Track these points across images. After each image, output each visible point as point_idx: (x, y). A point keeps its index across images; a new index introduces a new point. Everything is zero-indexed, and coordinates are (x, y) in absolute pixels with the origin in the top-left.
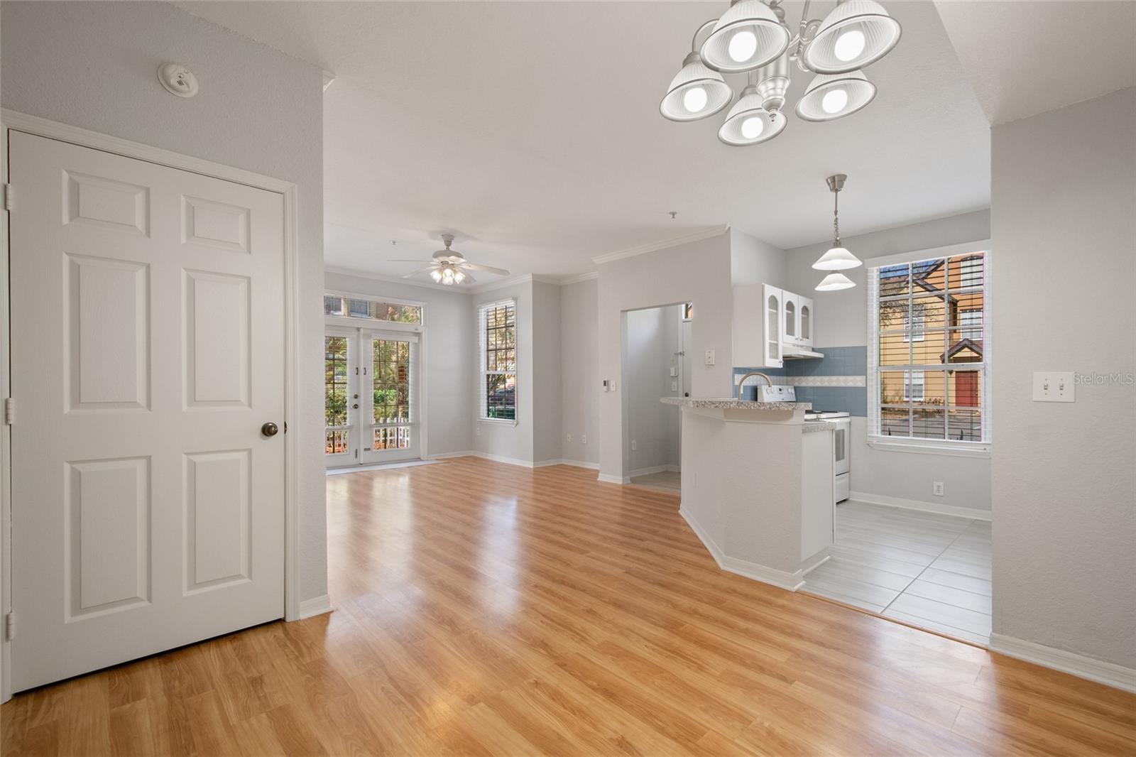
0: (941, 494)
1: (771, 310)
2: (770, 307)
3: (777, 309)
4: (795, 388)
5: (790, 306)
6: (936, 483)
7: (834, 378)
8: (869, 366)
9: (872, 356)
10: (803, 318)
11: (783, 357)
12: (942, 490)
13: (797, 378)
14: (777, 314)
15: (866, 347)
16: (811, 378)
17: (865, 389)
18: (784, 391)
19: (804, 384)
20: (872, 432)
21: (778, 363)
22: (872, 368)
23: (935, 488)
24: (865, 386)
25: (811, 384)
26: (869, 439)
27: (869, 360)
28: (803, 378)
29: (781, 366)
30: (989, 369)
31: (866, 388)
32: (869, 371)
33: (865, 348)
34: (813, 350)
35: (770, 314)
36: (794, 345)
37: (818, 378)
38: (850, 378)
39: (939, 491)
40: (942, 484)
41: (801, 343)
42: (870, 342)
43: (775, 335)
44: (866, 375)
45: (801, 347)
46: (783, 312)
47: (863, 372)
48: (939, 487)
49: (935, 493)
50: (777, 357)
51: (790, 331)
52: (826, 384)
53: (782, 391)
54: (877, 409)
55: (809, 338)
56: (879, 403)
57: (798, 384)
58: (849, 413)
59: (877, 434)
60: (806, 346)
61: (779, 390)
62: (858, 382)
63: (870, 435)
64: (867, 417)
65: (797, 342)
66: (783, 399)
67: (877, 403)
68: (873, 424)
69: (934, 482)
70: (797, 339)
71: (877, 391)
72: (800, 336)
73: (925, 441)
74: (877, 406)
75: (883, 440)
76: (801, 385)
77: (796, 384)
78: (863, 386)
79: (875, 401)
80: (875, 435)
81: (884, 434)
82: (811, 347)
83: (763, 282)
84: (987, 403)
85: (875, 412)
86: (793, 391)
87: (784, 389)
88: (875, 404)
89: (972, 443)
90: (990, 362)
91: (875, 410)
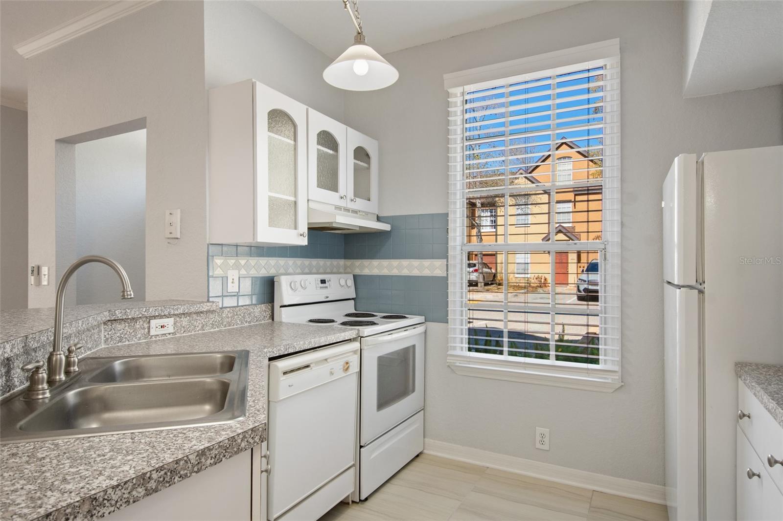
0: (546, 447)
1: (274, 136)
3: (293, 138)
4: (356, 277)
5: (327, 139)
6: (539, 430)
7: (405, 262)
8: (451, 243)
9: (455, 230)
10: (357, 166)
12: (547, 440)
13: (358, 262)
15: (448, 214)
16: (375, 262)
17: (446, 279)
18: (332, 284)
19: (366, 272)
20: (454, 348)
21: (294, 237)
22: (455, 248)
23: (538, 438)
24: (445, 275)
25: (376, 272)
26: (450, 360)
27: (450, 234)
28: (366, 262)
29: (304, 242)
30: (613, 250)
31: (446, 278)
32: (451, 253)
33: (445, 216)
34: (379, 219)
35: (273, 143)
36: (338, 208)
37: (385, 262)
38: (427, 263)
39: (542, 442)
40: (546, 431)
42: (452, 207)
43: (287, 184)
44: (447, 258)
46: (308, 148)
47: (443, 253)
48: (543, 436)
49: (538, 446)
50: (294, 226)
51: (327, 183)
52: (395, 272)
53: (327, 282)
54: (462, 311)
55: (369, 200)
56: (464, 302)
57: (360, 272)
58: (424, 317)
59: (462, 350)
60: (363, 212)
61: (320, 282)
62: (436, 269)
63: (449, 353)
64: (448, 323)
65: (342, 203)
66: (327, 297)
67: (462, 302)
68: (456, 336)
69: (537, 428)
70: (341, 198)
71: (462, 284)
72: (351, 194)
73: (524, 363)
74: (462, 307)
75: (468, 360)
76: (363, 274)
77: (357, 272)
78: (443, 276)
79: (458, 299)
80: (458, 352)
81: (470, 350)
82: (375, 214)
83: (254, 80)
84: (609, 305)
85: (458, 317)
86: (351, 282)
87: (332, 280)
88: (458, 304)
89: (588, 369)
90: (617, 239)
91: (458, 313)
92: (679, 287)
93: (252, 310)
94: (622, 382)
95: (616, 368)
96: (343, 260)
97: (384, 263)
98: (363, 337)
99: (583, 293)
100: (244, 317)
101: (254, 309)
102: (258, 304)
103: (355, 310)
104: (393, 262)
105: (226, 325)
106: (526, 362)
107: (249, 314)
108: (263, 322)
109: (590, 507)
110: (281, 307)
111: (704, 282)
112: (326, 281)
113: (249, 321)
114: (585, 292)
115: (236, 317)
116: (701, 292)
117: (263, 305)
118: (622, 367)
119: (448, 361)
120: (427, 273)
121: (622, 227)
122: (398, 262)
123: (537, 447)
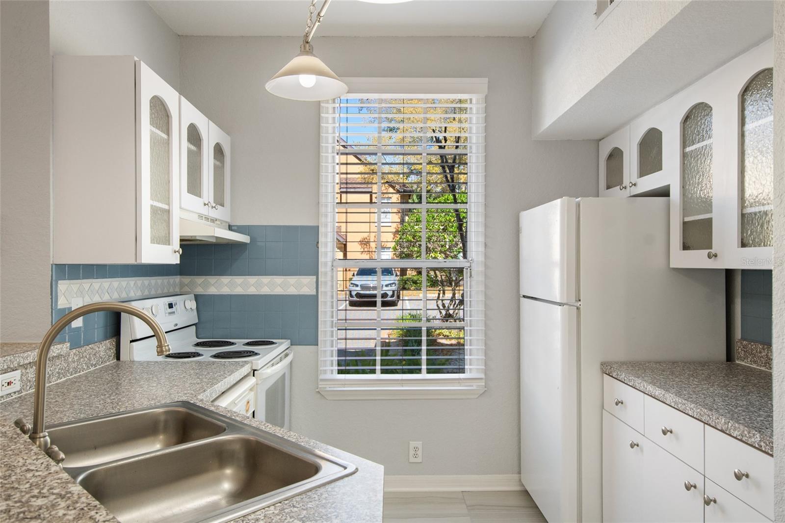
0: (419, 460)
1: (154, 129)
2: (153, 123)
3: (168, 132)
4: (197, 298)
5: (194, 136)
6: (413, 444)
7: (265, 279)
8: (321, 259)
9: (326, 244)
10: (215, 167)
11: (181, 240)
12: (420, 453)
13: (200, 280)
14: (168, 143)
15: (318, 226)
16: (225, 279)
17: (315, 299)
18: (178, 308)
19: (212, 291)
20: (325, 372)
21: (170, 255)
22: (326, 264)
23: (412, 452)
24: (315, 293)
25: (226, 290)
26: (321, 385)
27: (321, 249)
28: (212, 279)
29: (175, 260)
31: (316, 297)
32: (321, 269)
33: (316, 229)
34: (230, 228)
35: (154, 140)
36: (201, 216)
37: (239, 280)
38: (292, 280)
39: (415, 456)
40: (419, 444)
41: (213, 214)
42: (322, 220)
43: (163, 189)
44: (316, 273)
45: (213, 220)
46: (180, 146)
47: (314, 270)
48: (416, 449)
49: (412, 460)
50: (167, 241)
51: (194, 187)
52: (252, 291)
53: (174, 306)
54: (332, 332)
55: (223, 206)
56: (335, 322)
57: (203, 291)
58: (289, 341)
59: (332, 374)
60: (220, 220)
61: (168, 307)
62: (304, 287)
63: (322, 377)
64: (318, 345)
65: (205, 211)
66: (176, 325)
67: (332, 322)
68: (327, 359)
69: (410, 442)
70: (205, 204)
71: (332, 302)
72: (212, 200)
73: (402, 380)
74: (332, 327)
75: (343, 383)
76: (207, 294)
77: (200, 291)
78: (311, 294)
79: (329, 319)
80: (328, 376)
81: (340, 372)
82: (227, 222)
83: (136, 59)
84: (474, 318)
85: (329, 338)
86: (192, 304)
87: (178, 304)
88: (329, 324)
89: (460, 379)
90: (481, 258)
91: (329, 334)
92: (560, 304)
93: (97, 349)
94: (485, 387)
95: (482, 376)
96: (179, 276)
97: (236, 280)
98: (256, 370)
99: (355, 299)
100: (89, 359)
101: (99, 348)
102: (104, 341)
103: (197, 337)
104: (249, 280)
105: (72, 372)
106: (403, 378)
107: (95, 354)
108: (108, 363)
109: (467, 506)
110: (132, 341)
111: (580, 300)
112: (173, 304)
113: (94, 363)
114: (357, 297)
115: (82, 360)
116: (578, 308)
117: (107, 341)
118: (486, 374)
119: (320, 386)
120: (292, 291)
121: (485, 248)
122: (256, 280)
123: (410, 461)
